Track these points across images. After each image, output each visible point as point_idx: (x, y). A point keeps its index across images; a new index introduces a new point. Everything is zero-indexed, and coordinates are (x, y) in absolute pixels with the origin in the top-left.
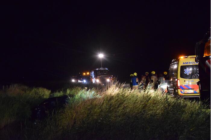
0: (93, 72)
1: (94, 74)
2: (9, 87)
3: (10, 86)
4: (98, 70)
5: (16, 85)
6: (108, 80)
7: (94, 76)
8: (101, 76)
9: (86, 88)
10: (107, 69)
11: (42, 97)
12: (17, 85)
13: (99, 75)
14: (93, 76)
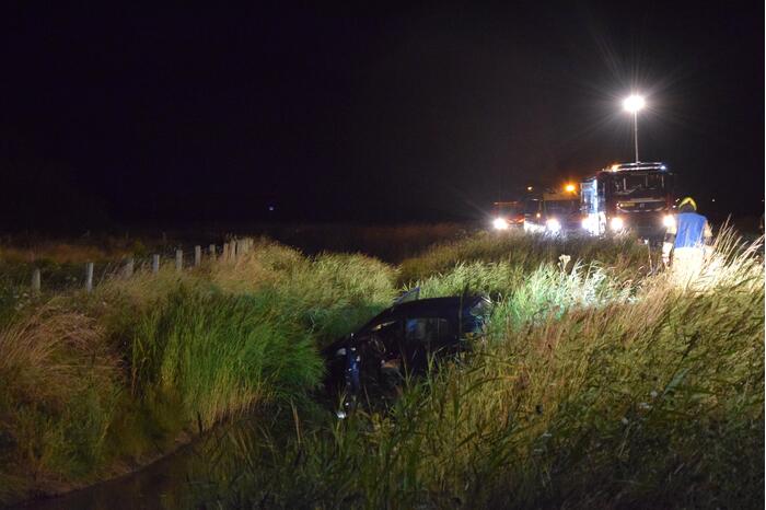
0: (595, 182)
1: (600, 194)
2: (219, 252)
3: (226, 246)
4: (620, 175)
5: (246, 245)
6: (669, 222)
7: (601, 204)
8: (632, 202)
9: (566, 259)
10: (663, 168)
11: (366, 298)
12: (251, 242)
13: (625, 198)
14: (595, 202)
